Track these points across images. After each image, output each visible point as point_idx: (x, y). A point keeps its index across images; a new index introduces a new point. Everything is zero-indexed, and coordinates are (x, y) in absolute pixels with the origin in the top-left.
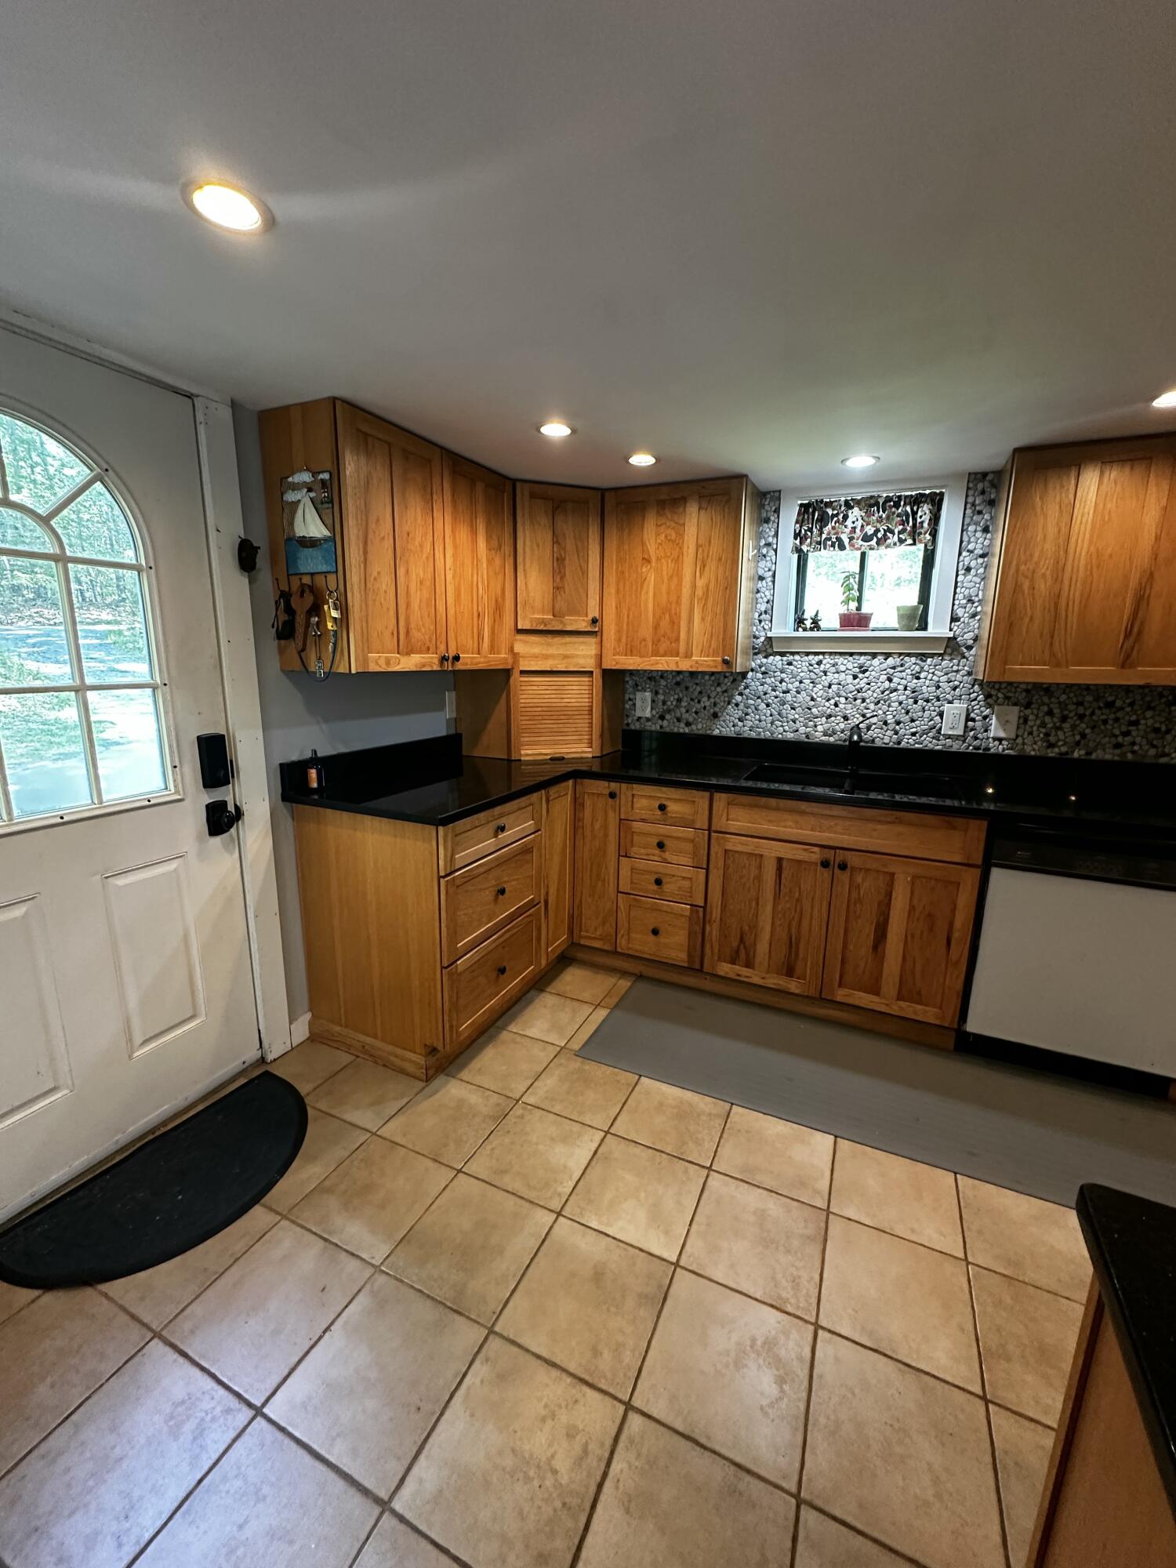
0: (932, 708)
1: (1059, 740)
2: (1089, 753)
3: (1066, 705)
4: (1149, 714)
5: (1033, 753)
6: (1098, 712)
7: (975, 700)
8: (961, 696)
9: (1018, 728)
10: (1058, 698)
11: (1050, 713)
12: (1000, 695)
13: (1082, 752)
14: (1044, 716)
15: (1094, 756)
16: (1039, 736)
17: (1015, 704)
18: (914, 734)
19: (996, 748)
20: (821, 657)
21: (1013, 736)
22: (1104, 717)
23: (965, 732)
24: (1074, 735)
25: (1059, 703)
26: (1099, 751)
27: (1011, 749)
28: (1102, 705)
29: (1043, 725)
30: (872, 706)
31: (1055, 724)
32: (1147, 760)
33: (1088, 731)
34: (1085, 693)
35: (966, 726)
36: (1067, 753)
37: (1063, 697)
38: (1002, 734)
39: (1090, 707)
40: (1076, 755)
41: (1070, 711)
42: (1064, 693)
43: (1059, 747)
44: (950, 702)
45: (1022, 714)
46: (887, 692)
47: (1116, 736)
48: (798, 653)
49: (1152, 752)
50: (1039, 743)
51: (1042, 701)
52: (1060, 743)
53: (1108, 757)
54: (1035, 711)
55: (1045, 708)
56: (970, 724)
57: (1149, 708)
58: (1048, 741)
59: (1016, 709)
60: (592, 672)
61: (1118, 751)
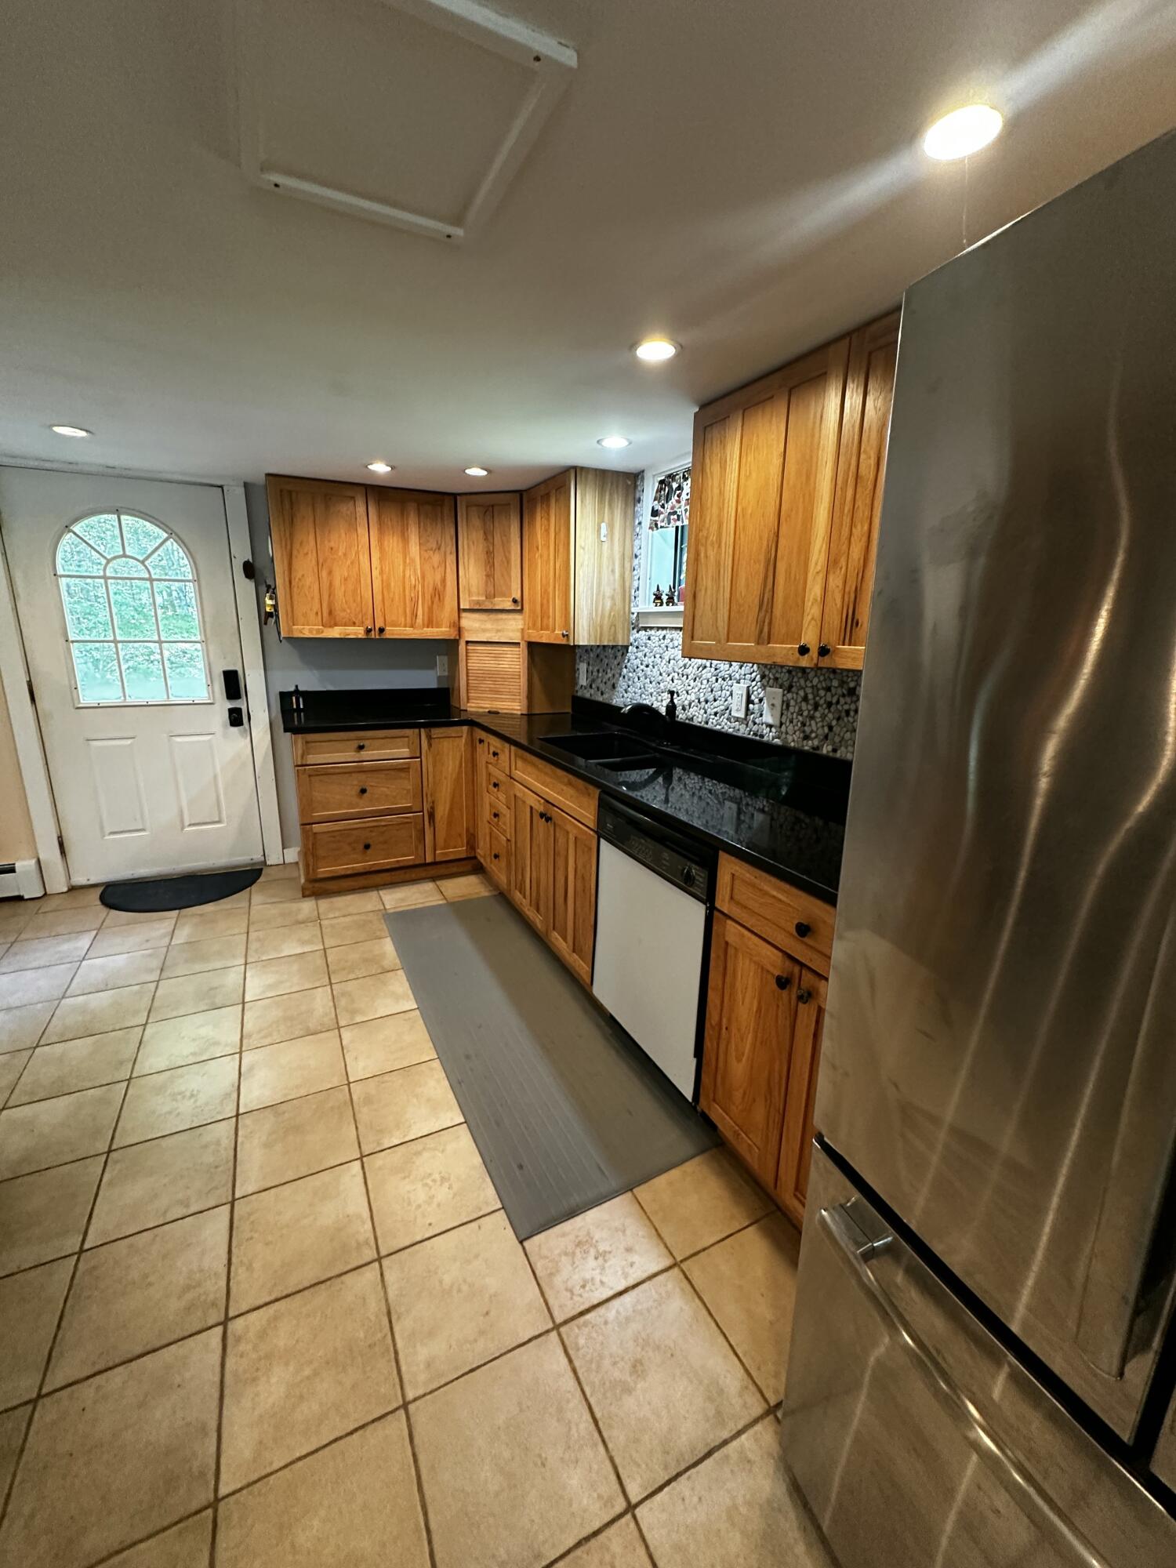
0: (727, 688)
1: (812, 732)
2: (835, 750)
3: (818, 690)
5: (792, 744)
6: (842, 701)
7: (754, 680)
8: (745, 675)
9: (782, 714)
10: (811, 682)
12: (771, 676)
13: (830, 748)
14: (801, 702)
15: (838, 755)
16: (797, 725)
17: (781, 687)
18: (716, 714)
19: (769, 736)
20: (664, 632)
21: (779, 723)
22: (846, 707)
23: (747, 715)
24: (823, 726)
25: (813, 687)
26: (843, 749)
27: (779, 738)
28: (845, 692)
29: (801, 712)
30: (692, 682)
31: (809, 711)
33: (834, 723)
34: (832, 676)
35: (747, 709)
36: (817, 748)
37: (816, 681)
38: (770, 721)
39: (836, 694)
40: (824, 751)
41: (821, 698)
42: (816, 676)
43: (812, 739)
44: (738, 682)
45: (785, 699)
46: (701, 669)
48: (651, 628)
50: (797, 733)
51: (800, 685)
52: (813, 735)
54: (795, 695)
55: (802, 693)
56: (751, 706)
58: (804, 732)
59: (781, 692)
60: (519, 643)
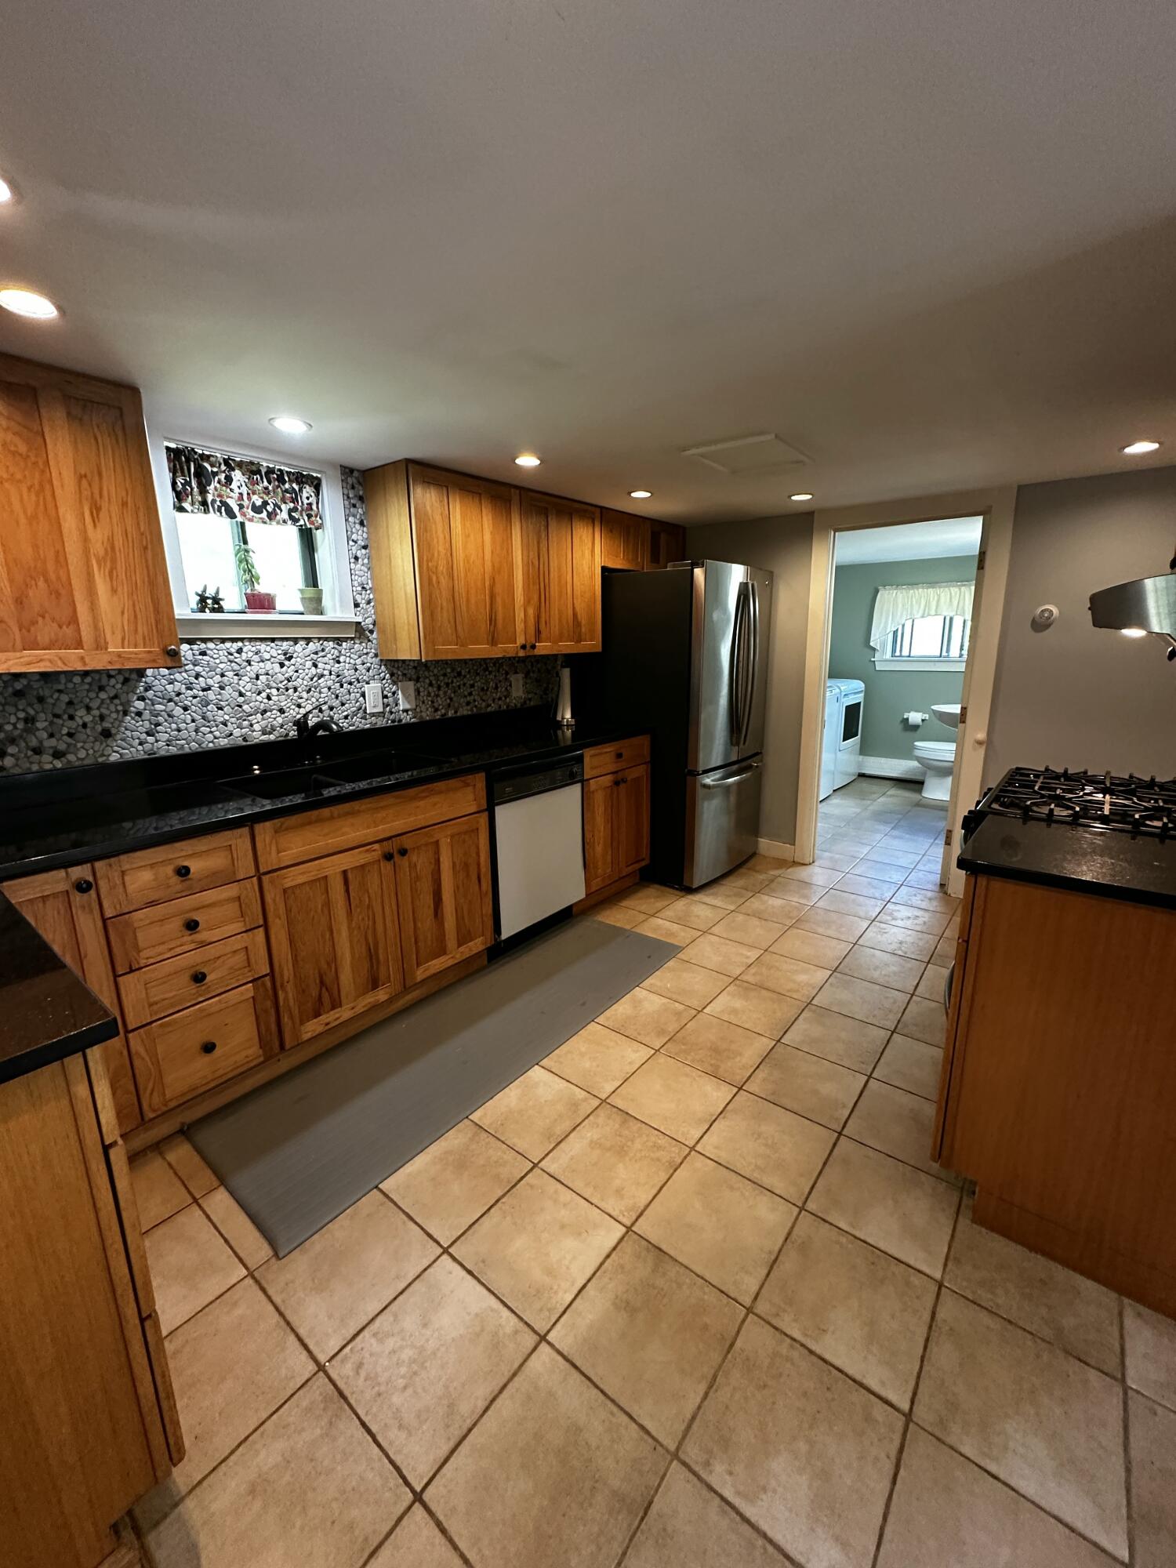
0: (356, 690)
1: (439, 705)
2: (456, 712)
3: (438, 677)
4: (478, 678)
5: (427, 718)
7: (384, 679)
8: (374, 676)
9: (415, 699)
10: (433, 672)
11: (431, 684)
12: (399, 673)
13: (453, 712)
14: (428, 687)
15: (458, 714)
16: (428, 704)
17: (410, 680)
18: (346, 717)
19: (407, 719)
21: (414, 707)
22: (458, 684)
23: (383, 708)
24: (446, 700)
25: (434, 675)
26: (460, 709)
27: (414, 717)
28: (455, 675)
29: (429, 694)
31: (435, 692)
32: (483, 712)
33: (453, 695)
34: (445, 666)
35: (383, 703)
36: (445, 714)
37: (436, 671)
38: (408, 707)
39: (450, 677)
40: (450, 715)
41: (441, 682)
42: (435, 667)
43: (440, 710)
44: (368, 683)
45: (416, 687)
46: (315, 679)
47: (466, 696)
49: (484, 704)
50: (429, 709)
51: (425, 675)
52: (440, 707)
53: (465, 713)
54: (423, 684)
55: (427, 681)
56: (385, 700)
57: (478, 674)
58: (434, 707)
59: (411, 683)
61: (469, 708)
